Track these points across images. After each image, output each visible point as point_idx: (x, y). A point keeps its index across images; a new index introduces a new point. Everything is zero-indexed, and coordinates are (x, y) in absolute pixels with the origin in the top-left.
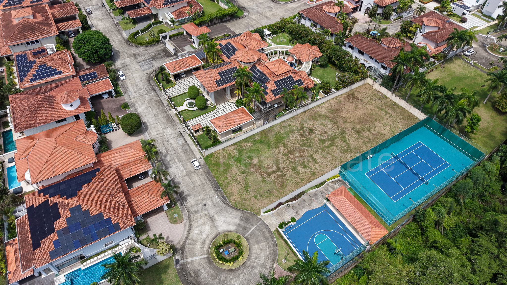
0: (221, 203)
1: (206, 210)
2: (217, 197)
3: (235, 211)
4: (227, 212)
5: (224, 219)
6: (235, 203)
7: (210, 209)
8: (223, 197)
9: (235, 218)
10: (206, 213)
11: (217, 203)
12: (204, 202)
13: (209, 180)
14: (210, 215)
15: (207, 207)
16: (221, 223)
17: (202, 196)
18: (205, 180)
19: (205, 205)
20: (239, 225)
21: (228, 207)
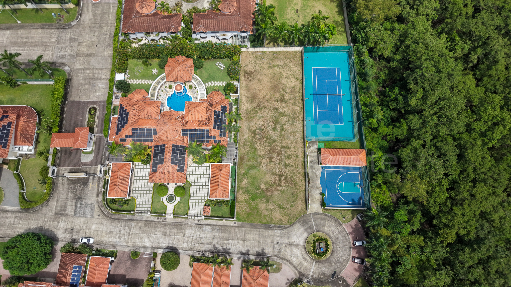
0: (283, 231)
1: (282, 244)
2: (276, 231)
3: (294, 226)
4: (292, 232)
5: (295, 236)
6: (288, 222)
7: (283, 241)
8: (279, 227)
9: (299, 229)
10: (284, 245)
11: (281, 234)
12: (275, 242)
13: (259, 228)
14: (287, 244)
15: (280, 242)
16: (298, 240)
17: (270, 241)
18: (256, 231)
19: (278, 243)
20: (306, 230)
21: (289, 228)
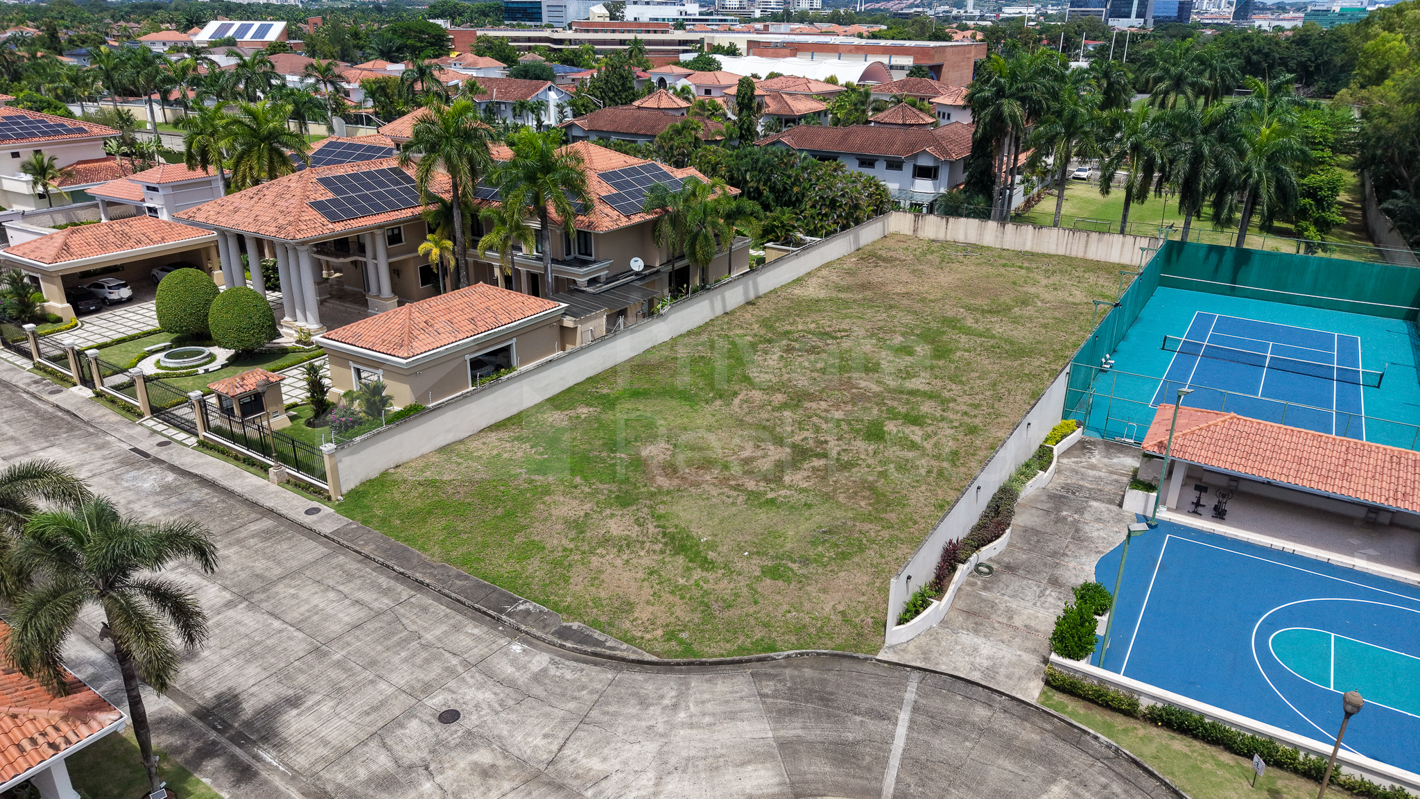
0: (569, 672)
1: (471, 740)
2: (517, 648)
3: (697, 682)
4: (644, 703)
5: (651, 747)
7: (504, 730)
8: (564, 633)
9: (732, 716)
10: (484, 756)
11: (538, 678)
12: (438, 701)
13: (421, 585)
14: (521, 763)
15: (469, 721)
17: (402, 676)
18: (386, 592)
19: (449, 717)
20: (788, 749)
21: (639, 677)
